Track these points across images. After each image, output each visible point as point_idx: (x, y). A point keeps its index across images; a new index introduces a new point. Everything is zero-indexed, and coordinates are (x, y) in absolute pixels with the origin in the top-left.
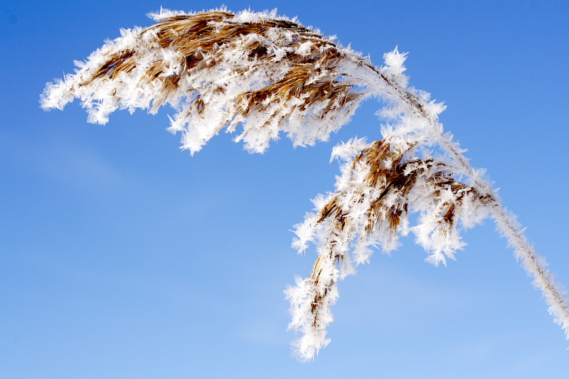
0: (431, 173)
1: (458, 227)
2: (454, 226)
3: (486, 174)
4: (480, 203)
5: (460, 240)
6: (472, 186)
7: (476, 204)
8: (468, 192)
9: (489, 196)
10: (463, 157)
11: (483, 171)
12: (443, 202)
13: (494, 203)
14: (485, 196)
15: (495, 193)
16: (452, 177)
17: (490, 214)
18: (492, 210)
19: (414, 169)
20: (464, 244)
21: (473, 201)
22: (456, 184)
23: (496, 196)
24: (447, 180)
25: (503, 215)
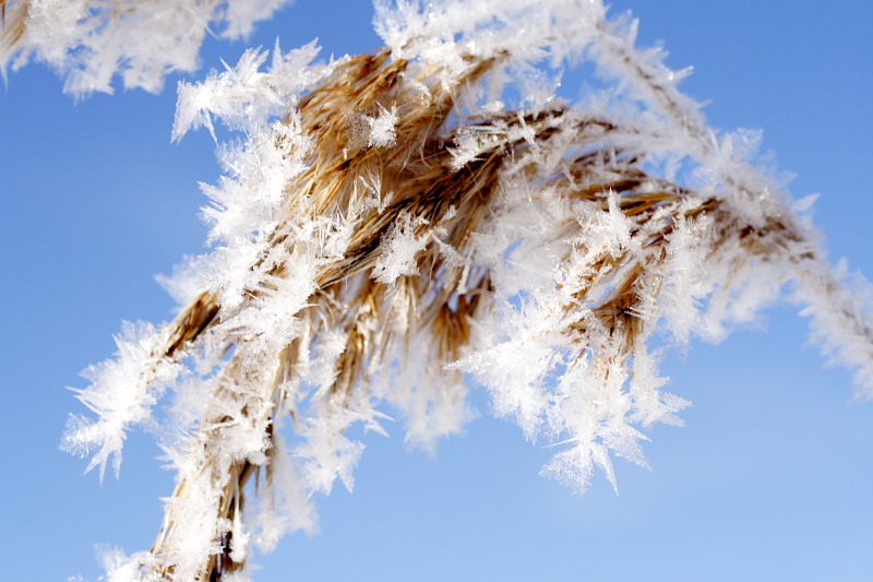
0: (557, 156)
1: (654, 343)
2: (640, 339)
3: (763, 149)
4: (741, 251)
5: (663, 390)
6: (709, 191)
7: (728, 256)
8: (694, 215)
9: (781, 226)
10: (677, 96)
11: (751, 138)
12: (594, 253)
13: (796, 249)
14: (760, 223)
15: (802, 211)
16: (639, 166)
17: (786, 289)
18: (792, 273)
19: (488, 145)
20: (677, 403)
21: (716, 245)
22: (648, 188)
23: (804, 224)
24: (617, 178)
25: (830, 287)
